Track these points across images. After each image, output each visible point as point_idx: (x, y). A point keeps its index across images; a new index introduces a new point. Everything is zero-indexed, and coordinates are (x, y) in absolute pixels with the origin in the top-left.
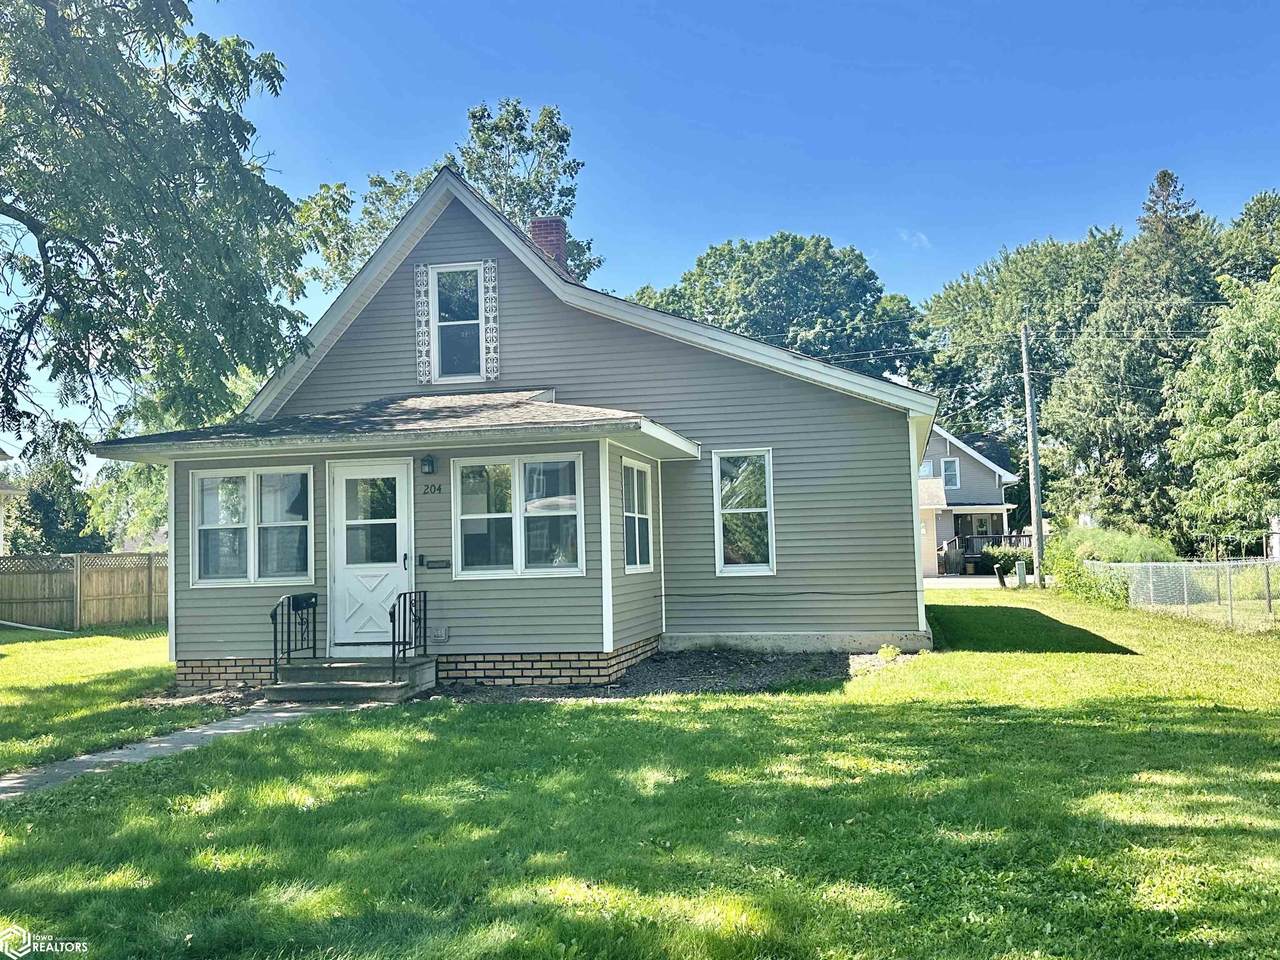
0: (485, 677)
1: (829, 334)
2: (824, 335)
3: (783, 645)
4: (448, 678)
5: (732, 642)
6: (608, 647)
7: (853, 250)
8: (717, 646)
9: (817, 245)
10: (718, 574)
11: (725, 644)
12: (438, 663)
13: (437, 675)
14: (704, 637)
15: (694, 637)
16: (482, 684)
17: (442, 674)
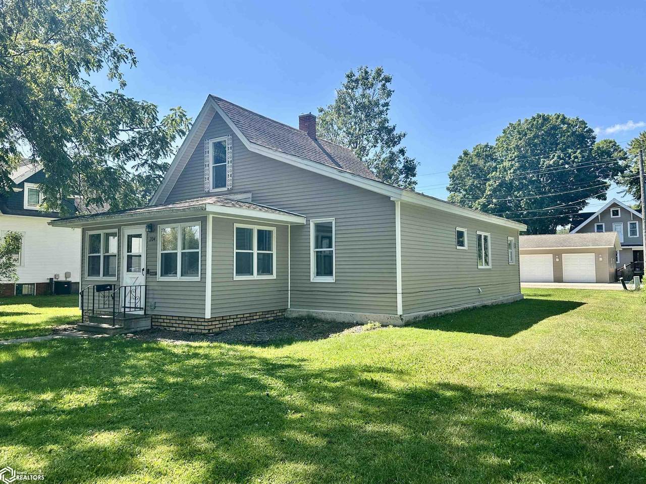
0: (167, 326)
1: (561, 161)
2: (558, 162)
3: (335, 318)
4: (155, 325)
5: (314, 315)
6: (208, 315)
7: (578, 119)
8: (308, 316)
9: (557, 118)
10: (311, 281)
11: (311, 316)
12: (152, 318)
13: (151, 323)
14: (303, 311)
15: (300, 311)
16: (165, 329)
17: (153, 324)
